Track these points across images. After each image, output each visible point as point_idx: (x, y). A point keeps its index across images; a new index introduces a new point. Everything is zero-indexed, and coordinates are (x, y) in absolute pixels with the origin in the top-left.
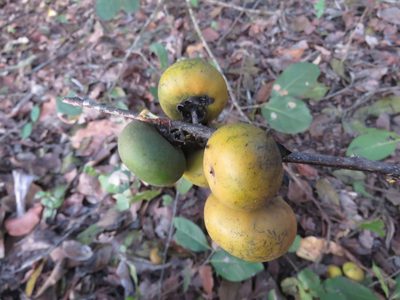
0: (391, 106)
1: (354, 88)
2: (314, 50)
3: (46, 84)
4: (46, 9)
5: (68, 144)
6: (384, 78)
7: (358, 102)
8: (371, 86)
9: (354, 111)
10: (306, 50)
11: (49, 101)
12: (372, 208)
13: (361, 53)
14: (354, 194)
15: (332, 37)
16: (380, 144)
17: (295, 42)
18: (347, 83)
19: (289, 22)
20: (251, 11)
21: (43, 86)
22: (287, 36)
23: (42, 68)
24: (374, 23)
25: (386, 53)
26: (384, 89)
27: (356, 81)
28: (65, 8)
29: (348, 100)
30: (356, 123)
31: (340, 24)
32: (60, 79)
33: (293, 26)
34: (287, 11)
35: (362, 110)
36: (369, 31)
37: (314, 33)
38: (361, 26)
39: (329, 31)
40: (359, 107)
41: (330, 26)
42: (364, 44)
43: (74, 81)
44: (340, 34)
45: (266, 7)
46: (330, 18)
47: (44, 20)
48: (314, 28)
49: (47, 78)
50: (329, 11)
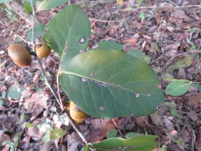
0: (185, 63)
1: (165, 56)
2: (143, 37)
3: (12, 74)
4: (13, 34)
5: (22, 107)
6: (179, 48)
7: (168, 63)
8: (173, 53)
9: (166, 68)
10: (139, 38)
11: (13, 83)
12: (182, 124)
13: (166, 36)
14: (171, 118)
15: (151, 29)
16: (181, 86)
17: (133, 34)
18: (161, 53)
19: (129, 24)
20: (110, 21)
21: (11, 76)
22: (128, 32)
23: (10, 66)
24: (170, 19)
25: (179, 34)
26: (180, 54)
27: (165, 52)
28: (22, 32)
29: (162, 63)
30: (168, 75)
31: (154, 21)
32: (19, 71)
33: (131, 26)
34: (128, 19)
35: (170, 67)
36: (169, 24)
37: (142, 28)
38: (164, 21)
39: (149, 26)
40: (168, 66)
41: (150, 23)
42: (167, 31)
43: (25, 71)
44: (154, 27)
45: (117, 18)
46: (149, 19)
47: (12, 40)
48: (142, 26)
49: (13, 71)
50: (148, 15)
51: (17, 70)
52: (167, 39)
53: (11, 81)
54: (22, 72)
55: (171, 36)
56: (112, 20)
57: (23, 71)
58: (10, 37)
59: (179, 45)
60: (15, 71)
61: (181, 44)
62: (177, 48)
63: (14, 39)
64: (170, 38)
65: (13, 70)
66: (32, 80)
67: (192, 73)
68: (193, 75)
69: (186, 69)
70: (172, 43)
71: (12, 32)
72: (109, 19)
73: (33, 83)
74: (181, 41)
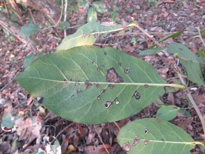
51: (11, 93)
52: (157, 63)
53: (4, 104)
54: (16, 95)
55: (161, 60)
56: (107, 43)
57: (18, 93)
58: (6, 57)
59: (167, 70)
60: (10, 94)
61: (170, 69)
62: (166, 73)
63: (10, 60)
64: (160, 63)
65: (7, 92)
66: (27, 103)
67: (181, 97)
68: (181, 100)
69: (174, 94)
70: (161, 68)
71: (8, 52)
72: (103, 42)
73: (27, 107)
74: (170, 66)
